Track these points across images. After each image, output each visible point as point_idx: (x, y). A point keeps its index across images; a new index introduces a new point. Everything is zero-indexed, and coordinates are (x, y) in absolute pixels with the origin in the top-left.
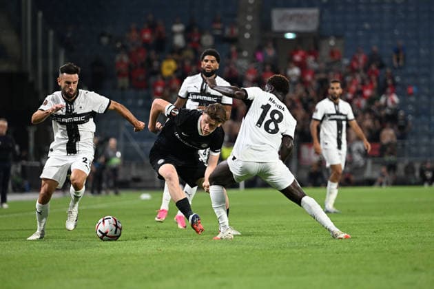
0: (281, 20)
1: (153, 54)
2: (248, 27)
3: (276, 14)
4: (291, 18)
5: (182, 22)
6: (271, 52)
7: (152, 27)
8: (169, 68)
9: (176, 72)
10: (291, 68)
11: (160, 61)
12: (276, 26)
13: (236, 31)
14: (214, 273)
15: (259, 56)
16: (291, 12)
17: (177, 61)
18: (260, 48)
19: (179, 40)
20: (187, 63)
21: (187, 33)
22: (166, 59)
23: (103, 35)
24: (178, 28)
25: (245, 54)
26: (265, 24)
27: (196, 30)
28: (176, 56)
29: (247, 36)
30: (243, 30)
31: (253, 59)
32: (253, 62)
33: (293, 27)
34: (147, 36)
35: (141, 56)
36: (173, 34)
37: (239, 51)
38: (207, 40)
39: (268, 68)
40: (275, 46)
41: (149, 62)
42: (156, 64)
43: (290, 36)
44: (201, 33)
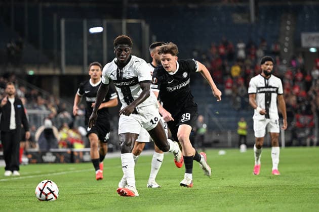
0: (307, 40)
1: (226, 63)
2: (286, 44)
3: (304, 37)
4: (313, 39)
6: (301, 61)
7: (225, 45)
8: (236, 71)
9: (240, 73)
10: (314, 70)
11: (231, 66)
12: (304, 44)
13: (278, 47)
14: (266, 201)
15: (294, 63)
16: (313, 35)
17: (241, 67)
18: (294, 58)
19: (242, 54)
20: (248, 68)
21: (247, 50)
22: (233, 65)
23: (194, 50)
24: (241, 46)
25: (285, 62)
26: (297, 43)
27: (253, 47)
28: (240, 63)
29: (286, 50)
30: (283, 46)
31: (289, 65)
33: (315, 44)
34: (222, 50)
35: (219, 64)
36: (238, 49)
37: (281, 60)
38: (260, 53)
39: (299, 71)
40: (304, 57)
41: (224, 67)
42: (227, 69)
43: (313, 50)
44: (257, 48)
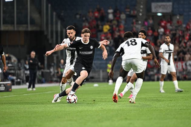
0: (155, 8)
1: (99, 22)
2: (141, 10)
3: (153, 5)
4: (160, 7)
5: (112, 9)
6: (151, 22)
7: (99, 11)
8: (106, 28)
9: (109, 30)
10: (160, 29)
11: (102, 26)
12: (154, 10)
13: (136, 12)
14: (126, 119)
15: (146, 23)
16: (160, 4)
17: (110, 26)
18: (146, 20)
19: (111, 16)
20: (114, 26)
21: (114, 13)
22: (105, 24)
23: (77, 14)
24: (110, 11)
25: (140, 22)
26: (148, 9)
27: (118, 12)
28: (109, 23)
29: (141, 14)
30: (139, 12)
31: (143, 25)
32: (143, 26)
33: (160, 11)
34: (96, 14)
35: (94, 24)
36: (108, 13)
37: (137, 21)
38: (123, 16)
39: (150, 28)
40: (153, 19)
41: (98, 26)
42: (100, 27)
43: (159, 14)
44: (120, 13)
